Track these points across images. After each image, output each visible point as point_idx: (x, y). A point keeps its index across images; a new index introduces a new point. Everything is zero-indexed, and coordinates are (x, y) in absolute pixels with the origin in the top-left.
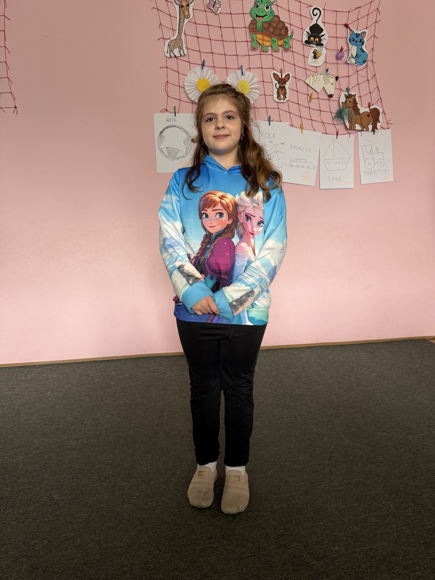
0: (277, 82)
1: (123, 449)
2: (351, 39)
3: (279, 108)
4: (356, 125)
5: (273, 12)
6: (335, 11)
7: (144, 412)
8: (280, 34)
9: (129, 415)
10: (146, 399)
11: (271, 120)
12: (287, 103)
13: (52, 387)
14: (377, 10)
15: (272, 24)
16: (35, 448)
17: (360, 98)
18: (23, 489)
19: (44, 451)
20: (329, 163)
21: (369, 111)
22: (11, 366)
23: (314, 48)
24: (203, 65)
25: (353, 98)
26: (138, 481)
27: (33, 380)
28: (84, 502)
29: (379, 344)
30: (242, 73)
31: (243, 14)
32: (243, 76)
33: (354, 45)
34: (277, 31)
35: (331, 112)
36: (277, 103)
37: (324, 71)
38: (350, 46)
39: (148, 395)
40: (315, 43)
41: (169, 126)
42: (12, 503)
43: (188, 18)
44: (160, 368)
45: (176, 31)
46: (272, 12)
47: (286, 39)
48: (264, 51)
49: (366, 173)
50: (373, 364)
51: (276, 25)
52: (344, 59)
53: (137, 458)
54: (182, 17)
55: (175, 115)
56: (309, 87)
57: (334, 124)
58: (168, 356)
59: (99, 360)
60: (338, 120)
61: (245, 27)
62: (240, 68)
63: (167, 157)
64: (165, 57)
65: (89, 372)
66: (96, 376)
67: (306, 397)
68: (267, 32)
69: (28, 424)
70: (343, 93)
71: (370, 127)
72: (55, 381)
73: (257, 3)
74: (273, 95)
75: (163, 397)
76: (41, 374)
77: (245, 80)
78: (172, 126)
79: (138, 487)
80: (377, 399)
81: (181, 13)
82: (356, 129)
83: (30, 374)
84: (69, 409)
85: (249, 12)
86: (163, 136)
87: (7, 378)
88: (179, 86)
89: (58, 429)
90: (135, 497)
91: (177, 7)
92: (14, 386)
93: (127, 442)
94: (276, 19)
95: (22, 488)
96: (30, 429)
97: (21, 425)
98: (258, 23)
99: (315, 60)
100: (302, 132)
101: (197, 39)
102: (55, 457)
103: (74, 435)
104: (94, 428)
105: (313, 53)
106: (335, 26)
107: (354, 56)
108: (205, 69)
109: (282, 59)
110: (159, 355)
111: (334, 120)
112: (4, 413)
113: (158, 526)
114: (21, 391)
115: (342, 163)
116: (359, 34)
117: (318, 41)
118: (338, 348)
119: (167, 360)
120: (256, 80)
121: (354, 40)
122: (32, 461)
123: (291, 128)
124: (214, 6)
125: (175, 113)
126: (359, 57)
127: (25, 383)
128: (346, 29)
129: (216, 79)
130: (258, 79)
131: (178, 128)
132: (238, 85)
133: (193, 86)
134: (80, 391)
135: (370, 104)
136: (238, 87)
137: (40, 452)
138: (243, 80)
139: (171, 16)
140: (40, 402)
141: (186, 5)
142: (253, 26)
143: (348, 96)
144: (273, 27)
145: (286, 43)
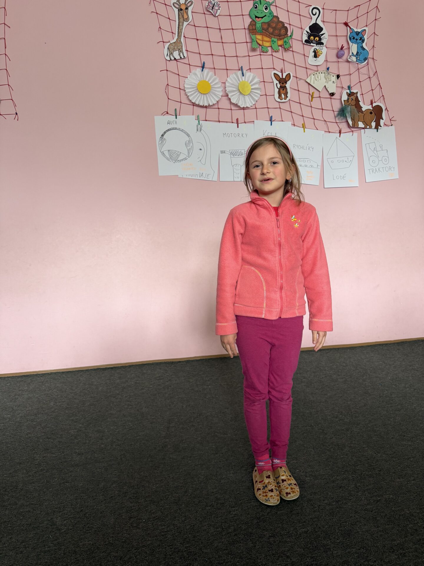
0: (278, 82)
1: (130, 464)
2: (351, 37)
3: (280, 108)
4: (359, 122)
5: (272, 12)
6: (334, 10)
7: (151, 423)
8: (280, 34)
9: (136, 426)
10: (152, 408)
11: (273, 120)
12: (289, 102)
13: (56, 397)
14: (376, 8)
15: (272, 24)
16: (36, 465)
17: (362, 95)
18: (22, 512)
19: (45, 468)
20: (332, 162)
21: (372, 109)
22: (14, 376)
23: (314, 48)
24: (203, 67)
25: (355, 96)
26: (146, 501)
27: (35, 390)
28: (88, 527)
29: (390, 346)
30: (243, 73)
31: (242, 16)
32: (243, 77)
33: (355, 43)
34: (277, 32)
35: (333, 111)
36: (278, 103)
37: (325, 69)
38: (351, 44)
39: (154, 404)
40: (315, 42)
41: (170, 129)
42: (11, 528)
43: (187, 21)
44: (165, 375)
45: (175, 34)
46: (271, 13)
47: (286, 39)
48: (264, 52)
49: (371, 171)
50: (387, 367)
51: (276, 26)
52: (345, 58)
53: (145, 475)
54: (181, 20)
55: (176, 118)
56: (310, 86)
57: (337, 123)
58: (173, 362)
59: (103, 367)
60: (340, 119)
62: (240, 69)
63: (168, 160)
64: (165, 60)
65: (93, 381)
66: (101, 384)
67: (321, 404)
68: (267, 33)
69: (30, 437)
70: (345, 91)
71: (373, 124)
72: (58, 390)
73: (256, 4)
74: (274, 95)
75: (170, 406)
76: (44, 383)
77: (246, 80)
78: (173, 129)
79: (147, 508)
80: (396, 404)
81: (180, 16)
82: (359, 127)
83: (33, 384)
84: (72, 420)
86: (164, 139)
87: (9, 388)
88: (180, 89)
89: (61, 442)
90: (144, 521)
91: (176, 11)
92: (17, 397)
93: (134, 456)
94: (275, 19)
95: (22, 510)
96: (32, 443)
97: (22, 439)
98: (257, 24)
99: (315, 59)
100: (304, 132)
101: (197, 41)
102: (57, 475)
103: (78, 449)
104: (99, 441)
105: (313, 52)
106: (335, 24)
107: (355, 54)
108: (206, 71)
109: (282, 59)
110: (164, 361)
111: (337, 118)
112: (5, 426)
113: (170, 556)
114: (23, 402)
115: (346, 161)
116: (359, 32)
117: (318, 39)
118: (348, 350)
119: (172, 366)
120: (256, 80)
121: (354, 38)
122: (33, 479)
123: (293, 127)
124: (213, 8)
125: (176, 116)
126: (360, 55)
127: (27, 393)
128: (345, 27)
129: (217, 81)
130: (259, 79)
131: (180, 130)
132: (238, 86)
133: (193, 88)
134: (84, 400)
135: (372, 101)
136: (238, 88)
137: (41, 469)
138: (243, 80)
139: (170, 19)
140: (42, 413)
141: (185, 8)
142: (252, 26)
143: (350, 94)
144: (272, 28)
145: (286, 43)
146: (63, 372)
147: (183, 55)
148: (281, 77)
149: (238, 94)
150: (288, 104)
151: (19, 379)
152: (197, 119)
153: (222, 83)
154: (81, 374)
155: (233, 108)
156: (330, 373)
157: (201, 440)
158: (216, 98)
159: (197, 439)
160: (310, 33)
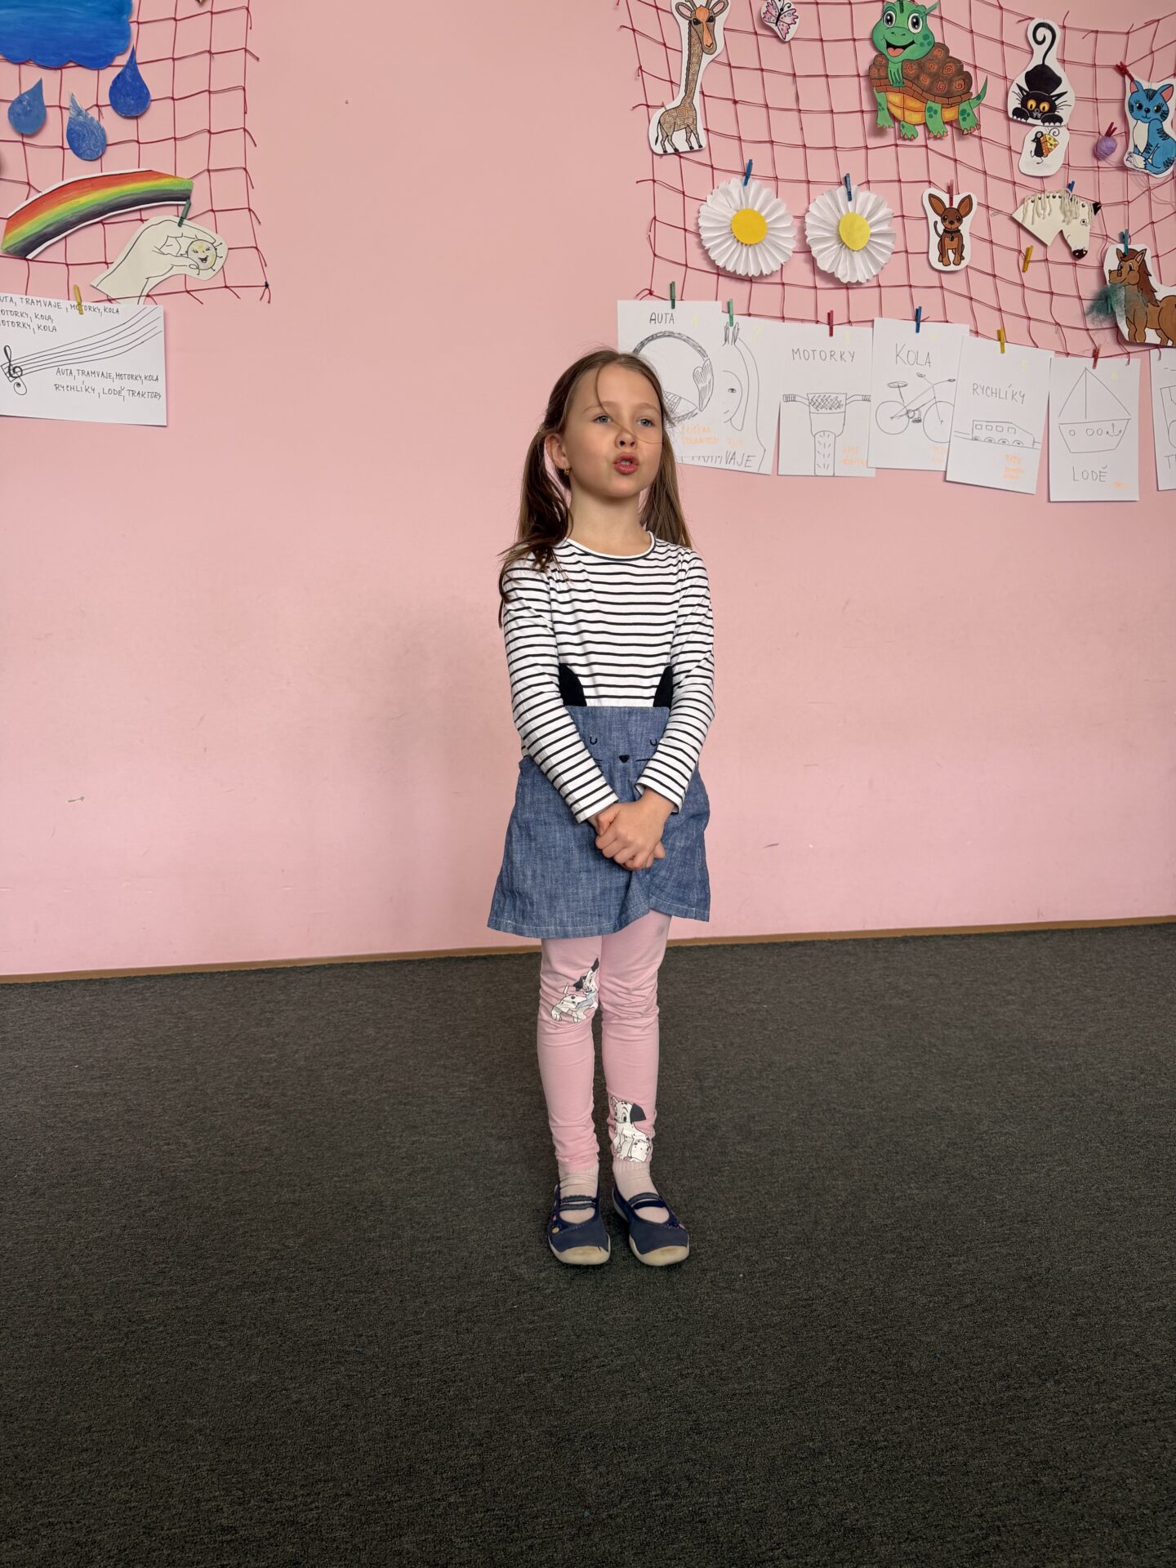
0: (938, 219)
2: (1134, 104)
3: (942, 287)
4: (1147, 330)
5: (930, 35)
6: (1092, 31)
8: (948, 91)
11: (921, 319)
12: (963, 274)
15: (928, 65)
16: (403, 1158)
17: (1155, 259)
18: (424, 1253)
19: (431, 1166)
20: (1072, 433)
23: (1035, 130)
24: (747, 174)
25: (1138, 260)
27: (310, 1002)
30: (849, 193)
31: (851, 42)
32: (849, 203)
33: (1143, 119)
34: (941, 85)
35: (1080, 298)
36: (936, 274)
37: (1063, 187)
38: (1132, 121)
40: (1039, 115)
41: (657, 334)
43: (712, 51)
46: (928, 35)
47: (964, 106)
48: (906, 137)
49: (1172, 459)
51: (939, 67)
52: (1114, 158)
54: (697, 49)
55: (673, 307)
56: (1022, 233)
57: (1088, 330)
60: (1098, 319)
61: (858, 76)
62: (843, 182)
64: (651, 153)
67: (1079, 1049)
68: (914, 87)
70: (1112, 246)
72: (369, 1002)
73: (890, 12)
74: (928, 253)
75: (680, 1042)
76: (323, 987)
77: (857, 212)
78: (664, 335)
79: (735, 1253)
81: (693, 39)
82: (1146, 341)
84: (445, 1067)
88: (685, 230)
89: (441, 1113)
92: (268, 1015)
96: (366, 1113)
98: (890, 63)
99: (1038, 159)
100: (1003, 351)
101: (733, 105)
105: (1033, 141)
106: (1090, 70)
107: (1142, 148)
108: (754, 184)
109: (952, 156)
111: (1088, 319)
114: (292, 1026)
115: (1108, 433)
116: (1155, 92)
117: (1047, 109)
120: (884, 211)
121: (1140, 107)
123: (974, 338)
124: (778, 19)
125: (673, 301)
126: (1154, 152)
127: (292, 1008)
128: (1119, 78)
129: (781, 212)
130: (890, 210)
131: (680, 339)
132: (838, 226)
133: (720, 228)
134: (450, 1025)
136: (838, 230)
137: (422, 1168)
138: (851, 211)
139: (666, 47)
140: (358, 1051)
141: (706, 18)
142: (879, 70)
143: (1124, 255)
144: (930, 75)
145: (965, 116)
146: (362, 965)
147: (698, 142)
148: (948, 206)
149: (835, 247)
150: (962, 276)
151: (253, 977)
152: (726, 310)
153: (795, 217)
154: (410, 968)
155: (820, 284)
156: (1073, 985)
157: (801, 1119)
158: (778, 258)
159: (787, 1114)
160: (1027, 90)
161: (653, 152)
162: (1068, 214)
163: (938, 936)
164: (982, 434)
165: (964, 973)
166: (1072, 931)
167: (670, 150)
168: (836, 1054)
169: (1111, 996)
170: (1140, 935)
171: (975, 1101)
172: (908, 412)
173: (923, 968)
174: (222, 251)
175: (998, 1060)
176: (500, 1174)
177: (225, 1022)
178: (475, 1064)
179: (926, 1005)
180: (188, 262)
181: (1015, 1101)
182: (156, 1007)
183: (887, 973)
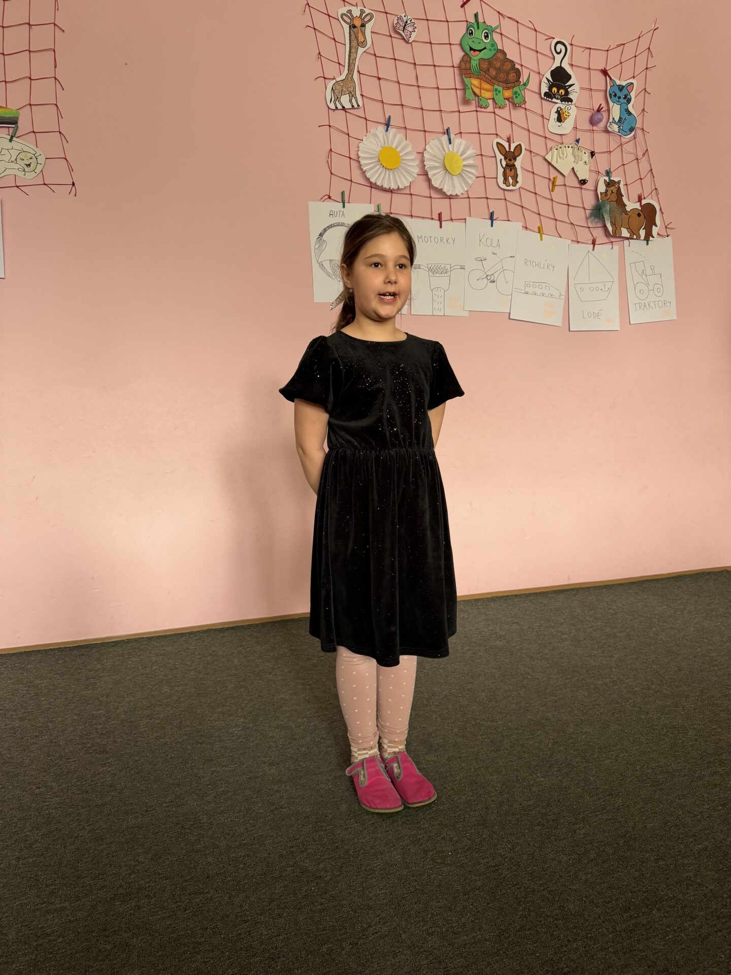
2: (612, 93)
3: (505, 199)
4: (622, 228)
6: (588, 48)
8: (507, 80)
11: (494, 219)
12: (518, 191)
13: (165, 679)
14: (647, 50)
15: (495, 63)
18: (237, 857)
19: (229, 789)
20: (582, 289)
21: (640, 209)
23: (557, 106)
24: (388, 125)
25: (616, 187)
27: (119, 669)
30: (450, 140)
31: (449, 46)
32: (450, 146)
33: (617, 102)
34: (502, 75)
35: (584, 208)
36: (502, 191)
37: (574, 141)
38: (611, 103)
40: (559, 97)
41: (333, 224)
42: (235, 883)
43: (364, 46)
45: (344, 66)
46: (494, 44)
47: (516, 89)
48: (482, 106)
49: (637, 306)
50: (678, 613)
51: (501, 65)
52: (602, 125)
54: (354, 43)
55: (344, 207)
56: (550, 167)
57: (589, 228)
60: (595, 221)
61: (453, 67)
63: (330, 276)
65: (213, 649)
66: (231, 654)
67: (613, 670)
68: (487, 76)
69: (165, 744)
70: (602, 178)
71: (642, 233)
72: (160, 667)
73: (471, 28)
74: (497, 178)
76: (126, 657)
77: (455, 151)
78: (338, 224)
79: (442, 836)
81: (352, 37)
82: (622, 236)
83: (107, 659)
84: (222, 712)
85: (458, 42)
86: (324, 241)
87: (67, 668)
88: (350, 158)
89: (227, 748)
92: (92, 681)
94: (500, 55)
95: (234, 855)
96: (175, 752)
97: (153, 747)
98: (472, 60)
99: (559, 124)
100: (541, 239)
101: (377, 81)
104: (291, 743)
105: (556, 112)
106: (587, 71)
107: (617, 120)
108: (392, 131)
109: (510, 119)
111: (589, 221)
114: (110, 688)
115: (601, 289)
116: (623, 87)
117: (563, 93)
118: (604, 590)
120: (470, 152)
121: (615, 95)
123: (525, 231)
124: (404, 28)
125: (344, 203)
126: (623, 123)
127: (108, 674)
128: (603, 77)
129: (409, 149)
130: (474, 151)
132: (444, 160)
134: (220, 681)
135: (641, 196)
136: (444, 162)
137: (223, 791)
138: (451, 150)
139: (335, 41)
140: (160, 705)
141: (360, 24)
142: (465, 64)
143: (609, 184)
144: (495, 69)
145: (517, 95)
146: (150, 639)
147: (357, 103)
148: (508, 150)
149: (442, 172)
150: (517, 192)
151: (75, 651)
153: (417, 153)
154: (184, 638)
155: (434, 195)
156: (598, 626)
157: (461, 732)
158: (408, 178)
159: (452, 730)
160: (552, 81)
161: (328, 107)
162: (577, 157)
163: (512, 596)
164: (530, 290)
165: (534, 620)
166: (588, 588)
167: (340, 107)
168: (471, 683)
169: (621, 632)
170: (628, 590)
171: (562, 711)
172: (487, 276)
173: (508, 618)
174: (41, 160)
175: (567, 681)
176: (277, 791)
177: (62, 688)
178: (243, 709)
179: (516, 644)
180: (17, 166)
181: (585, 709)
182: (10, 679)
183: (488, 623)
